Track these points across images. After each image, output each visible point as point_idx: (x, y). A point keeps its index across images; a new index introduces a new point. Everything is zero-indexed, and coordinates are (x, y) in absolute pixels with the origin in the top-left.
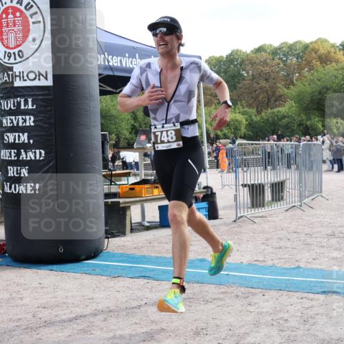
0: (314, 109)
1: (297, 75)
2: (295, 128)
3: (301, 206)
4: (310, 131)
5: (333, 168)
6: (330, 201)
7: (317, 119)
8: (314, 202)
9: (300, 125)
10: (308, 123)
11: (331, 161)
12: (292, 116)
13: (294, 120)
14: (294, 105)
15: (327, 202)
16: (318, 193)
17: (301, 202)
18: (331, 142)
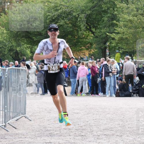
0: (23, 37)
1: (8, 4)
2: (6, 53)
3: (5, 126)
4: (19, 56)
5: (38, 91)
6: (32, 122)
7: (25, 46)
8: (18, 122)
9: (11, 50)
10: (18, 49)
11: (36, 85)
12: (3, 42)
13: (6, 46)
14: (5, 31)
15: (30, 122)
16: (22, 114)
17: (5, 122)
18: (37, 67)
